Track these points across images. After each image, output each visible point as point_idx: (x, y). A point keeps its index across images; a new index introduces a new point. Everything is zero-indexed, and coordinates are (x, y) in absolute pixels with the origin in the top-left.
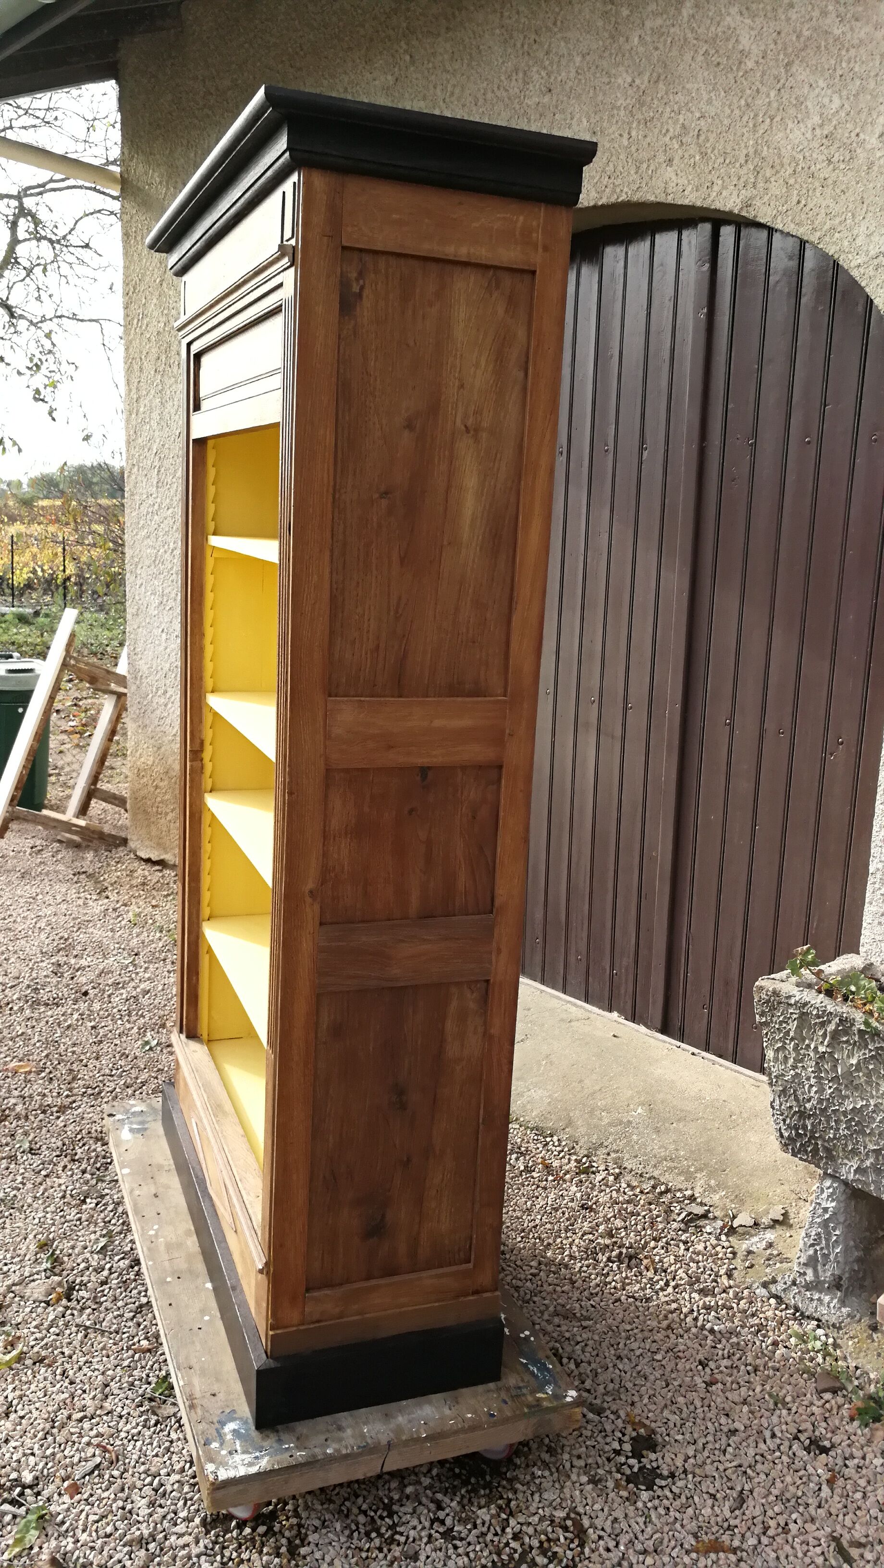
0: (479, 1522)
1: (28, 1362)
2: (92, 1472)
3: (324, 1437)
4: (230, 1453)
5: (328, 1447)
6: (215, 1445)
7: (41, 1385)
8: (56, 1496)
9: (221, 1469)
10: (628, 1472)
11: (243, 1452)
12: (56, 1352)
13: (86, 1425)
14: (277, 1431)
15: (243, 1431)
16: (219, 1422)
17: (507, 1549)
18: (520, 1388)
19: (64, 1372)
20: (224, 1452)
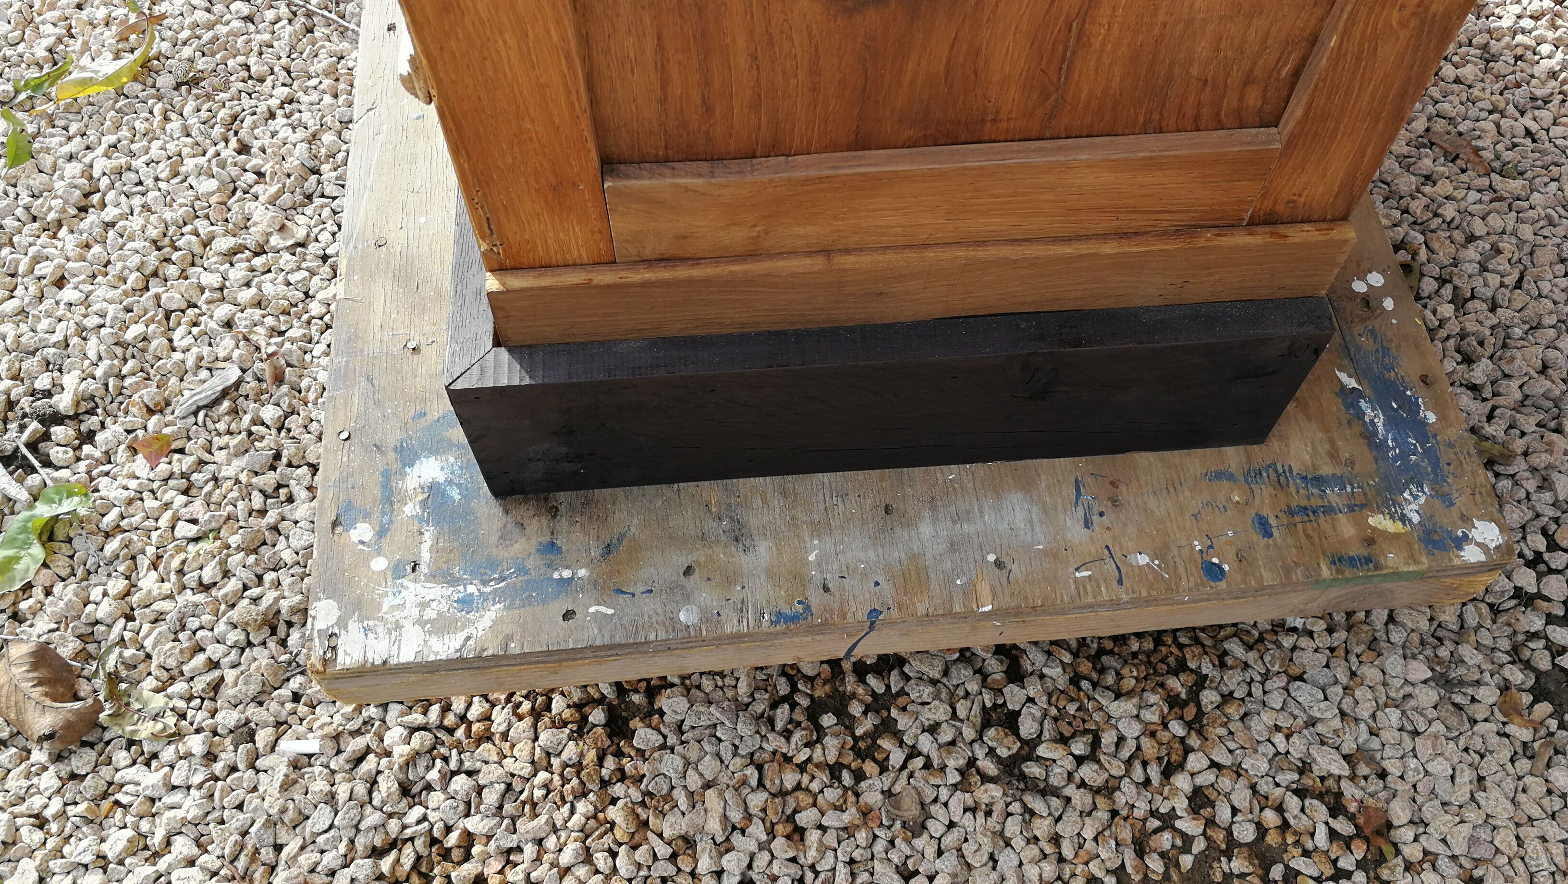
0: (1108, 739)
1: (165, 81)
2: (216, 402)
3: (684, 561)
4: (397, 571)
5: (687, 598)
6: (362, 531)
7: (172, 147)
8: (121, 454)
9: (353, 626)
10: (1544, 663)
11: (433, 577)
12: (231, 63)
13: (238, 273)
14: (554, 512)
15: (455, 494)
16: (400, 449)
17: (1167, 836)
18: (1319, 481)
19: (235, 118)
20: (379, 564)
